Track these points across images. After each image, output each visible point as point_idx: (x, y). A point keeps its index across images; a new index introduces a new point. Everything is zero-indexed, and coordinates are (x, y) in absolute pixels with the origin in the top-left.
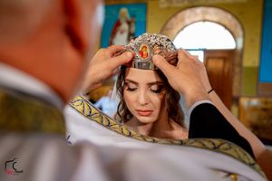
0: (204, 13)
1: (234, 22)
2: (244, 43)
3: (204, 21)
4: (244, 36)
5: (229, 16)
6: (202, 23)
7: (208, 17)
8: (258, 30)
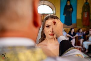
0: (44, 2)
1: (53, 5)
2: (56, 12)
3: (44, 5)
4: (55, 10)
5: (51, 4)
6: (43, 5)
7: (45, 4)
8: (59, 8)
